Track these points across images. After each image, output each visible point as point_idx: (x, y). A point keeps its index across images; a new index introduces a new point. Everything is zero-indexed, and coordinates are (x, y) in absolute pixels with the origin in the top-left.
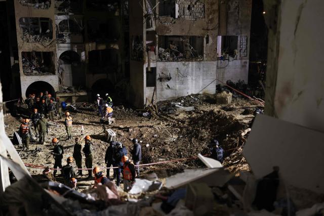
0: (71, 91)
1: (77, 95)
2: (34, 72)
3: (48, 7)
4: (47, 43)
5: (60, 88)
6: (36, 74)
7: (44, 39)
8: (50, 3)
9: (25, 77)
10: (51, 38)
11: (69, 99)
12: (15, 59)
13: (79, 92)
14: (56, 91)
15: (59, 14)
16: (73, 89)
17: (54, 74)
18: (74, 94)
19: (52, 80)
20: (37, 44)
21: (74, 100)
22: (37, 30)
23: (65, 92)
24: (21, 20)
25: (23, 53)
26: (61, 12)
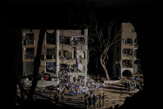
0: (138, 74)
1: (140, 75)
2: (125, 66)
3: (132, 45)
4: (131, 57)
5: (134, 73)
6: (125, 67)
7: (129, 56)
8: (133, 44)
9: (123, 68)
10: (132, 55)
11: (137, 77)
12: (117, 62)
13: (141, 74)
14: (132, 74)
15: (135, 47)
16: (138, 73)
17: (132, 68)
18: (139, 75)
19: (131, 70)
20: (128, 57)
21: (138, 77)
22: (126, 52)
23: (136, 74)
24: (123, 50)
25: (122, 60)
26: (136, 46)
